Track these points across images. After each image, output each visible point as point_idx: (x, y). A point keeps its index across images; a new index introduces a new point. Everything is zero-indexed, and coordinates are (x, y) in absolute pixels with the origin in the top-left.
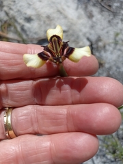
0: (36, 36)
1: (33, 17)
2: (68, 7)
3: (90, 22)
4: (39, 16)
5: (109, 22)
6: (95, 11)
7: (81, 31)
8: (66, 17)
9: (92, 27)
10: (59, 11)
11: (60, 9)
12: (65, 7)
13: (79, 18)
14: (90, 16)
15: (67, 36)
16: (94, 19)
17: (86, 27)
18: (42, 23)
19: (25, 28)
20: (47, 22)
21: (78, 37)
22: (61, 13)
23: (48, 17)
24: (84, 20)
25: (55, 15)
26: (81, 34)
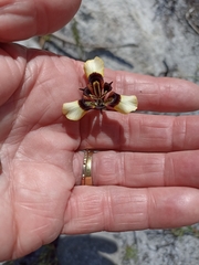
0: (91, 42)
1: (94, 15)
2: (144, 13)
3: (168, 43)
4: (103, 15)
5: (193, 48)
6: (178, 29)
7: (154, 51)
8: (138, 27)
9: (169, 50)
10: (130, 16)
11: (133, 14)
12: (139, 13)
13: (155, 33)
14: (170, 35)
15: (134, 52)
16: (174, 40)
17: (161, 47)
18: (105, 26)
19: (79, 27)
20: (113, 27)
21: (148, 58)
22: (133, 20)
23: (115, 20)
24: (160, 38)
25: (125, 21)
26: (153, 55)
